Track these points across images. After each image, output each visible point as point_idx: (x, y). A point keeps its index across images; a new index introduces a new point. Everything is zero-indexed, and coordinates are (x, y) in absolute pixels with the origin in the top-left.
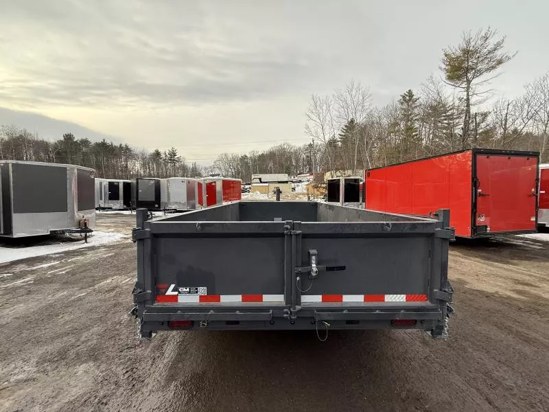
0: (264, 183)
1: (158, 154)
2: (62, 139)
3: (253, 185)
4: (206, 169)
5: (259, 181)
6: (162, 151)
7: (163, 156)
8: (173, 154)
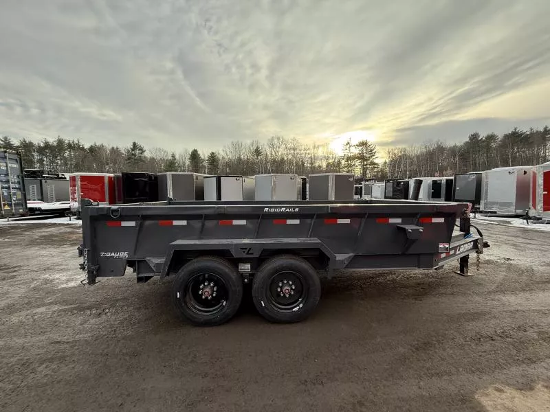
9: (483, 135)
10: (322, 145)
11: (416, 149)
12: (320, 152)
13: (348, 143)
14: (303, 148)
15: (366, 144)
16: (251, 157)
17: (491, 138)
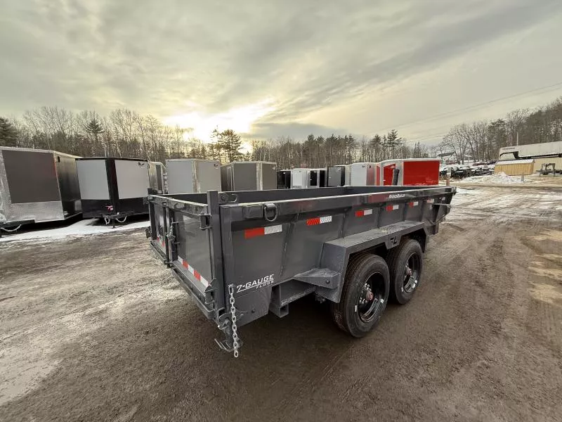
0: (524, 158)
1: (377, 139)
2: (307, 139)
3: (499, 163)
4: (433, 148)
5: (514, 158)
6: (381, 135)
7: (382, 140)
8: (393, 136)
9: (316, 137)
10: (186, 130)
11: (273, 143)
12: (186, 138)
13: (216, 131)
14: (163, 130)
15: (232, 133)
16: (84, 134)
17: (320, 139)
